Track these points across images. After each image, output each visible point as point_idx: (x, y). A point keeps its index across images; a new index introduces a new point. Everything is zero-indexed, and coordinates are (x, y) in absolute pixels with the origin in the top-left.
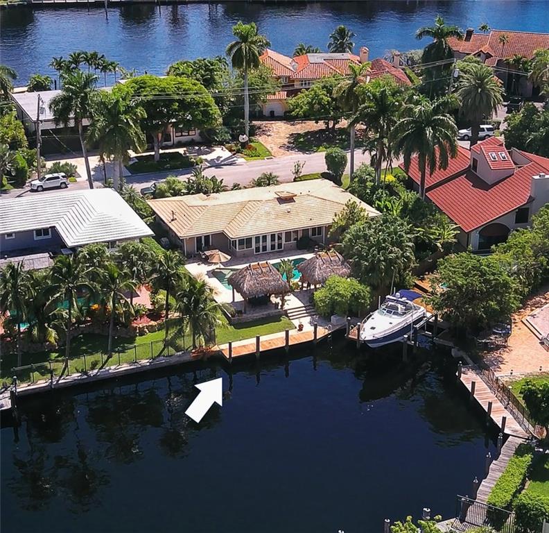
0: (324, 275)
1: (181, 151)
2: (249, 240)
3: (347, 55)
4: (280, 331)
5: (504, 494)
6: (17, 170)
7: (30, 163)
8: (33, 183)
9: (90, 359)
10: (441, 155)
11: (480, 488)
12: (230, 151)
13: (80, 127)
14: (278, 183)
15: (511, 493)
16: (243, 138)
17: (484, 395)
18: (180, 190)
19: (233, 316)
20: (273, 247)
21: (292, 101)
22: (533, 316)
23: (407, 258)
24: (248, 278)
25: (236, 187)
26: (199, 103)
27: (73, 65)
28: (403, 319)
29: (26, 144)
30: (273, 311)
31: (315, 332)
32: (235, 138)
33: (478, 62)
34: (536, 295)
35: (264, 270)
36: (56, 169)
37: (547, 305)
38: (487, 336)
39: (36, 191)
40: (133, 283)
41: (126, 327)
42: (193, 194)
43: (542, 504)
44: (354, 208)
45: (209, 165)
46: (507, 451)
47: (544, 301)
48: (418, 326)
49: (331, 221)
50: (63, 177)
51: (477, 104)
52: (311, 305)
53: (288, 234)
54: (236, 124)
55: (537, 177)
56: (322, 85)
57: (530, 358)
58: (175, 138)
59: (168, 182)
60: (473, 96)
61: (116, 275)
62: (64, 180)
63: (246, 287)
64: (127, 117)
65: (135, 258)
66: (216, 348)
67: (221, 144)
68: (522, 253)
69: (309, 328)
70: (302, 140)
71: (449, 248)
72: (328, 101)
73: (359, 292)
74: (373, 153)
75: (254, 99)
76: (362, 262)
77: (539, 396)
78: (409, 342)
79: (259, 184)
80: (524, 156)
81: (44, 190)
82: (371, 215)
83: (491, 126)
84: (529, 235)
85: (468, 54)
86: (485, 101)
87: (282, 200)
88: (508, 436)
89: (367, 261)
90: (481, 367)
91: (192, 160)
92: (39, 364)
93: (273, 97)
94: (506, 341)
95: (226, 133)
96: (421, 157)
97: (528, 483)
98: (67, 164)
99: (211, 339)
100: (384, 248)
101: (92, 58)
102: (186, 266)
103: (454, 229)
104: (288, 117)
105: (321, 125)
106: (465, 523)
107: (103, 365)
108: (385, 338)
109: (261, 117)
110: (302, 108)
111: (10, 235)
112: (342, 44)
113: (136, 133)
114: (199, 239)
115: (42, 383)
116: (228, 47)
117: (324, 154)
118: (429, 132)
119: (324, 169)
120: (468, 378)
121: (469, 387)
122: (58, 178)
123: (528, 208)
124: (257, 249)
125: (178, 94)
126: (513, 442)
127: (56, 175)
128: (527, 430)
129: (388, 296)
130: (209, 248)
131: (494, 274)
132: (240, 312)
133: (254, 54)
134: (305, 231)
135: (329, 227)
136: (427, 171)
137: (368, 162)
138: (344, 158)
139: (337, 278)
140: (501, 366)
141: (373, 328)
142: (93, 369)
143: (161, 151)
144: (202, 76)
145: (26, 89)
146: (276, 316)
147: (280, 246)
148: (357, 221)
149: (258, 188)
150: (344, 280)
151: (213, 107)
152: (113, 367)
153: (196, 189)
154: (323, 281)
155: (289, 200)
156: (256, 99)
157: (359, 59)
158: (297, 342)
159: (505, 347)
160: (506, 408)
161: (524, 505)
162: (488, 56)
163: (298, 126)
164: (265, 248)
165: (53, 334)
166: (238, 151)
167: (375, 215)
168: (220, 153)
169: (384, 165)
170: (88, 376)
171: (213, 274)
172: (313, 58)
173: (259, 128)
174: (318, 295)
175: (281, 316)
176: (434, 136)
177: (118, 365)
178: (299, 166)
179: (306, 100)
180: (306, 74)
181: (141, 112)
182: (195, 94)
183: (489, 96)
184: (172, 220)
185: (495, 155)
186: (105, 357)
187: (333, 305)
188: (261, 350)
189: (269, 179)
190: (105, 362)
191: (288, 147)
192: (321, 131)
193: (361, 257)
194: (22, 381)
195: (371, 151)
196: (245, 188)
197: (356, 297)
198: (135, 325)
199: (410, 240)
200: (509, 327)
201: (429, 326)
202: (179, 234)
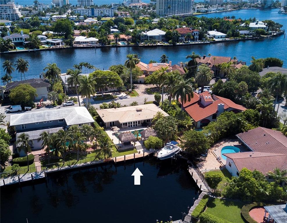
0: (148, 135)
1: (111, 94)
2: (126, 124)
3: (165, 64)
4: (132, 153)
5: (197, 212)
6: (59, 100)
7: (63, 97)
8: (64, 104)
9: (71, 162)
10: (188, 97)
11: (191, 209)
12: (126, 94)
13: (76, 87)
14: (137, 105)
15: (200, 212)
16: (130, 90)
17: (196, 176)
18: (107, 107)
19: (118, 148)
20: (134, 126)
21: (146, 78)
22: (215, 150)
23: (175, 130)
24: (123, 136)
25: (125, 106)
26: (115, 79)
27: (80, 67)
28: (171, 151)
29: (63, 91)
30: (131, 147)
31: (144, 154)
32: (128, 90)
33: (206, 66)
34: (217, 143)
35: (128, 134)
36: (71, 99)
37: (220, 147)
38: (199, 157)
39: (64, 106)
40: (85, 138)
41: (84, 151)
42: (111, 108)
43: (209, 217)
44: (160, 114)
45: (119, 98)
46: (200, 197)
47: (219, 145)
48: (176, 153)
49: (153, 118)
50: (73, 102)
51: (203, 80)
52: (143, 145)
53: (139, 122)
54: (128, 85)
55: (219, 104)
56: (155, 73)
57: (212, 164)
58: (109, 89)
59: (103, 104)
60: (202, 77)
61: (79, 135)
62: (73, 103)
63: (122, 139)
64: (90, 84)
65: (86, 130)
66: (111, 159)
67: (123, 91)
68: (212, 130)
69: (142, 153)
70: (149, 90)
71: (190, 127)
72: (157, 78)
73: (159, 141)
74: (169, 95)
75: (134, 78)
76: (160, 131)
77: (211, 179)
78: (173, 158)
79: (132, 105)
80: (216, 97)
81: (67, 106)
82: (166, 116)
83: (209, 87)
84: (215, 124)
85: (204, 63)
86: (205, 79)
87: (138, 111)
88: (202, 191)
89: (161, 131)
90: (196, 167)
91: (114, 97)
92: (56, 163)
93: (141, 77)
94: (205, 159)
95: (125, 88)
96: (182, 97)
97: (207, 208)
98: (75, 98)
99: (110, 156)
100: (167, 127)
101: (86, 64)
102: (106, 131)
103: (192, 121)
104: (145, 83)
105: (155, 86)
106: (184, 222)
107: (75, 164)
108: (165, 157)
109: (137, 83)
110: (149, 80)
111: (51, 121)
112: (164, 60)
113: (92, 89)
114: (111, 123)
115: (56, 169)
116: (125, 61)
117: (154, 95)
118: (184, 90)
119: (154, 100)
120: (192, 171)
121: (191, 174)
122: (71, 102)
123: (216, 114)
124: (129, 126)
125: (109, 76)
126: (203, 193)
127: (71, 101)
128: (209, 190)
129: (167, 143)
130: (114, 126)
131: (201, 137)
132: (120, 147)
133: (133, 64)
134: (145, 121)
135: (152, 119)
136: (184, 102)
137: (167, 98)
138: (160, 97)
139: (152, 137)
140: (203, 167)
141: (161, 154)
142: (72, 165)
143: (104, 94)
144: (119, 70)
145: (66, 74)
146: (132, 148)
147: (136, 125)
148: (161, 118)
149: (132, 106)
150: (154, 137)
151: (120, 80)
152: (78, 164)
153: (112, 107)
154: (148, 137)
155: (140, 111)
156: (135, 77)
157: (169, 65)
158: (138, 157)
159: (205, 160)
160: (202, 181)
161: (203, 217)
162: (210, 64)
163: (148, 86)
164: (131, 126)
165: (60, 154)
166: (129, 94)
167: (167, 116)
168: (123, 94)
169: (172, 99)
170: (71, 167)
171: (114, 134)
172: (154, 64)
173: (136, 86)
174: (145, 142)
175: (134, 148)
176: (186, 91)
177: (80, 164)
178: (146, 99)
179: (150, 78)
180: (151, 70)
181: (95, 82)
182: (114, 76)
183: (207, 77)
184: (103, 117)
185: (207, 97)
186: (76, 161)
187: (150, 145)
188: (126, 159)
189: (135, 104)
190: (76, 163)
191: (144, 93)
192: (155, 88)
193: (160, 130)
194: (50, 168)
195: (168, 95)
196: (128, 106)
197: (157, 143)
198: (87, 151)
199: (176, 125)
200: (206, 154)
201: (181, 152)
202: (104, 121)
